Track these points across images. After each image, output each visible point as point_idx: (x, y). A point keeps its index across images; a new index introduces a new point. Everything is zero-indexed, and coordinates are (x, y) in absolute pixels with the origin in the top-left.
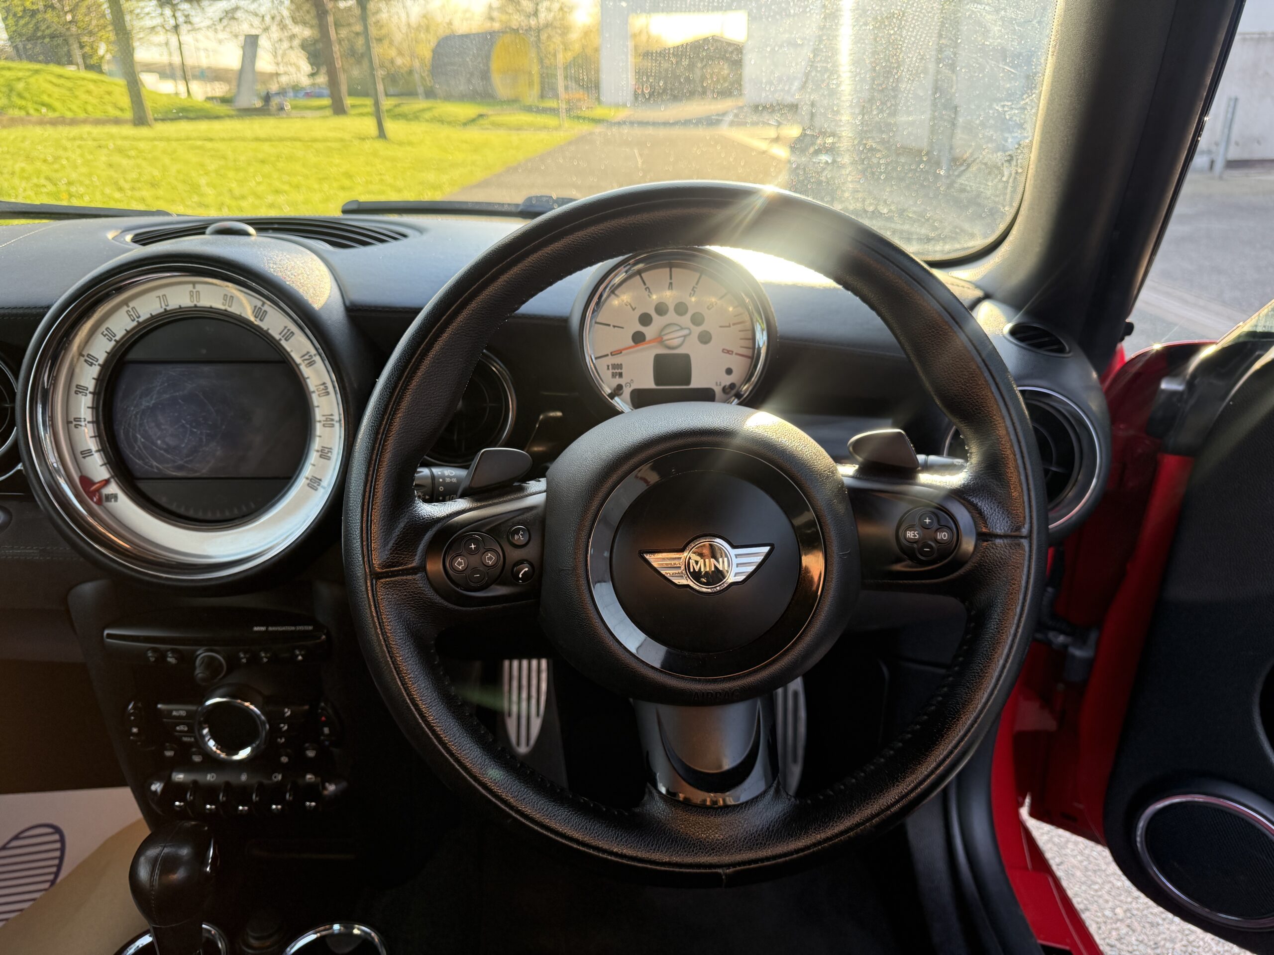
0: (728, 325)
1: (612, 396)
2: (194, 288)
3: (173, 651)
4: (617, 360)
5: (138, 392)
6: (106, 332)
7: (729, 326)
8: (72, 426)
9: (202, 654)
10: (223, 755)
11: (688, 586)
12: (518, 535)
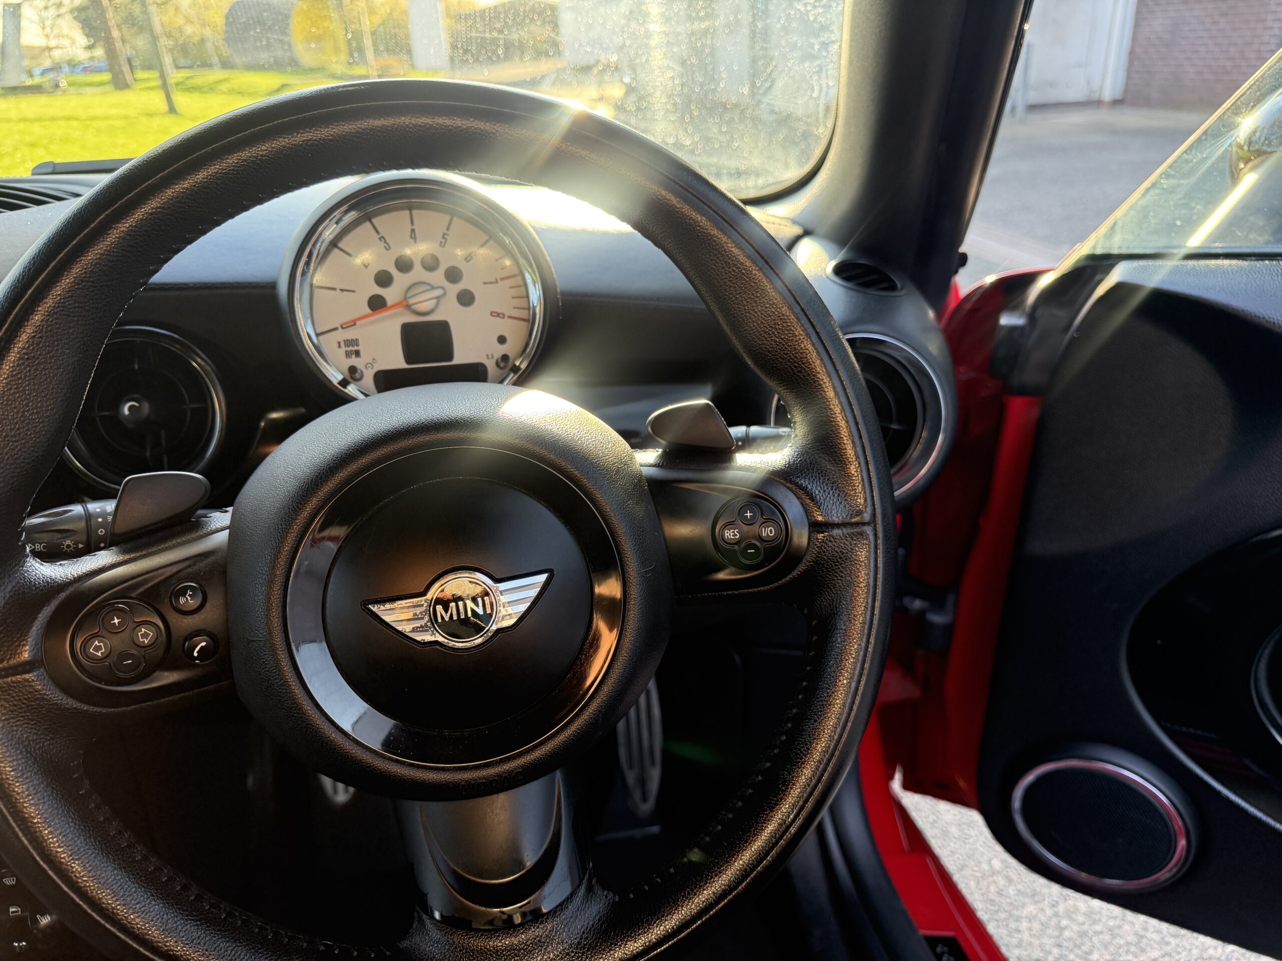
0: (495, 280)
1: (344, 383)
4: (350, 334)
7: (496, 282)
11: (437, 642)
12: (185, 596)
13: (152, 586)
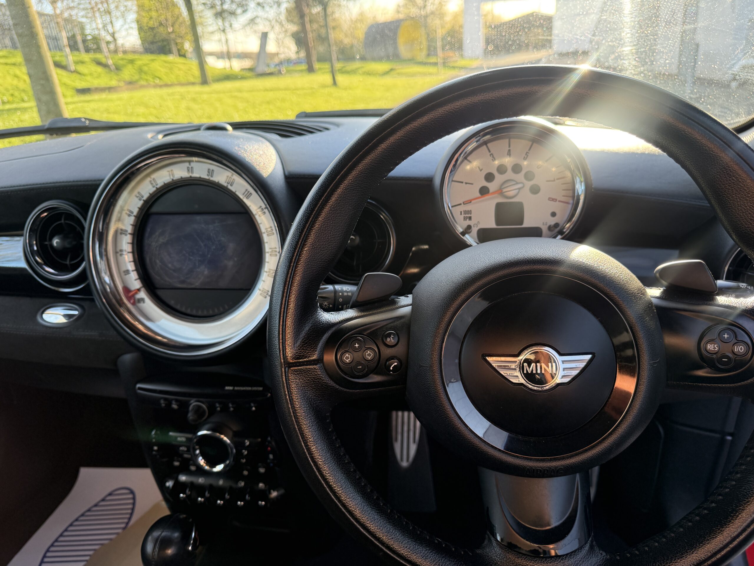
1: (463, 234)
2: (190, 164)
3: (177, 401)
4: (467, 208)
5: (157, 234)
6: (138, 195)
7: (554, 181)
8: (118, 255)
9: (194, 403)
10: (207, 468)
11: (522, 384)
12: (390, 338)
13: (374, 330)
